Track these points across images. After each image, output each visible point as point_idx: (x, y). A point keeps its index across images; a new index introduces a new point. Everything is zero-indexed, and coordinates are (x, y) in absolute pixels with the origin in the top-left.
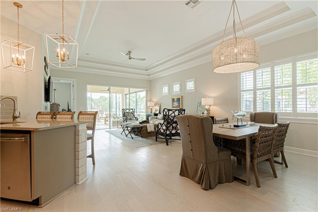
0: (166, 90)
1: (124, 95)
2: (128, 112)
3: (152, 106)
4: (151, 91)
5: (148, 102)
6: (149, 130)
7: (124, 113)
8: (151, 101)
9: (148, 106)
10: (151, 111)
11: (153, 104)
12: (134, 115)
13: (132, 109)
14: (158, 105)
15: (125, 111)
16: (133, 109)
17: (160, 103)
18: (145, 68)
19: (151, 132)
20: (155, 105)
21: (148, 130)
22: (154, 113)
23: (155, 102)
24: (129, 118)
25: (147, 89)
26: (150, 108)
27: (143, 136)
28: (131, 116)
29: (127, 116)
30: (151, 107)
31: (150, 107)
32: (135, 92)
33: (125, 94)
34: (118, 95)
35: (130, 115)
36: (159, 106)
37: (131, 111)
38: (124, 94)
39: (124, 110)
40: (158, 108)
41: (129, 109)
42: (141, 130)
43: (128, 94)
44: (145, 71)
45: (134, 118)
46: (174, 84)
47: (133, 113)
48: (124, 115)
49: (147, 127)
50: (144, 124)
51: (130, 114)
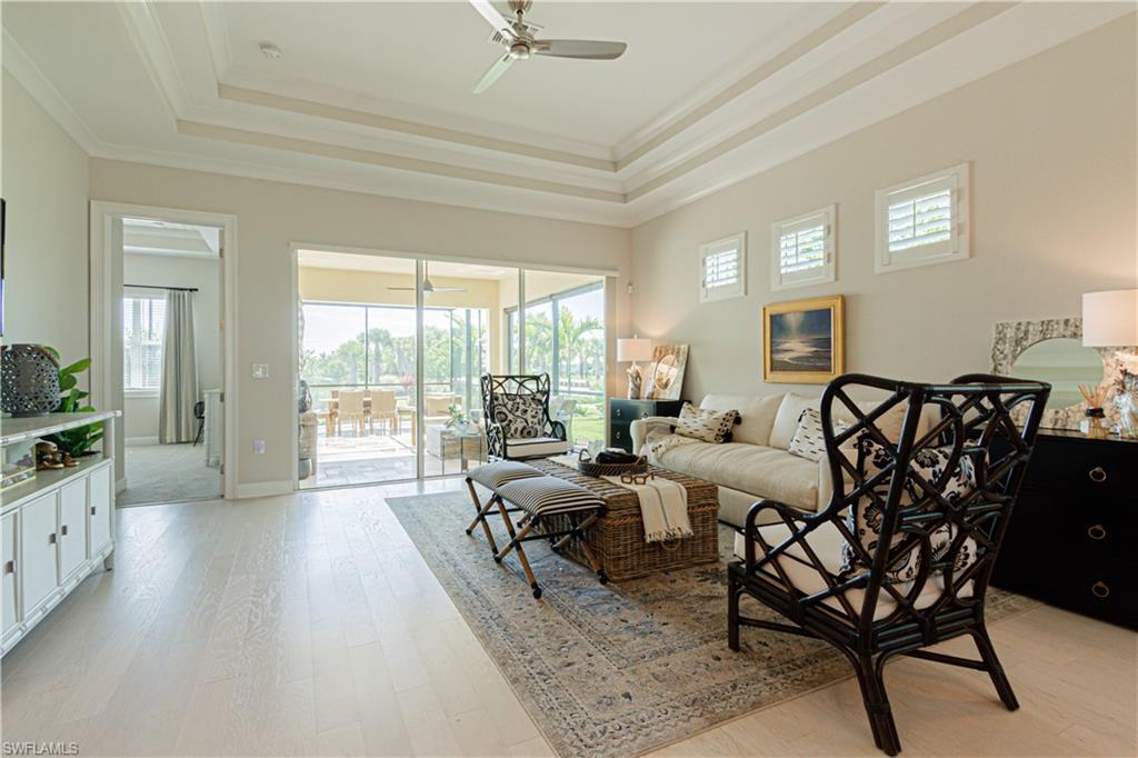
0: (722, 268)
1: (501, 312)
2: (514, 392)
3: (637, 363)
4: (630, 284)
5: (619, 341)
6: (655, 529)
7: (494, 398)
8: (631, 333)
9: (619, 359)
10: (638, 388)
11: (644, 350)
12: (546, 411)
13: (537, 378)
14: (670, 357)
15: (500, 391)
16: (543, 379)
17: (684, 347)
18: (606, 156)
19: (671, 542)
20: (659, 355)
21: (649, 530)
22: (651, 397)
23: (660, 339)
24: (520, 425)
25: (613, 274)
26: (630, 371)
27: (609, 567)
28: (528, 416)
29: (510, 417)
30: (635, 367)
31: (630, 364)
32: (551, 296)
33: (505, 309)
34: (474, 312)
35: (526, 411)
36: (683, 358)
37: (532, 385)
38: (502, 306)
39: (491, 381)
40: (673, 374)
41: (523, 379)
42: (594, 524)
43: (514, 308)
44: (607, 169)
45: (549, 429)
46: (782, 232)
47: (542, 400)
48: (491, 413)
49: (639, 507)
50: (616, 480)
51: (522, 407)
